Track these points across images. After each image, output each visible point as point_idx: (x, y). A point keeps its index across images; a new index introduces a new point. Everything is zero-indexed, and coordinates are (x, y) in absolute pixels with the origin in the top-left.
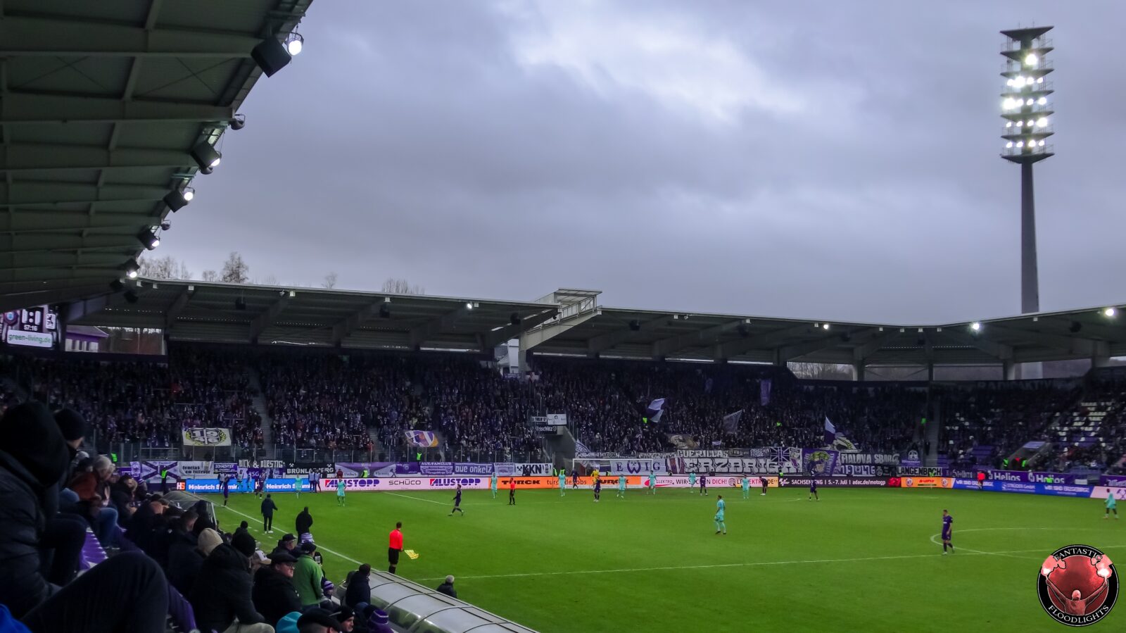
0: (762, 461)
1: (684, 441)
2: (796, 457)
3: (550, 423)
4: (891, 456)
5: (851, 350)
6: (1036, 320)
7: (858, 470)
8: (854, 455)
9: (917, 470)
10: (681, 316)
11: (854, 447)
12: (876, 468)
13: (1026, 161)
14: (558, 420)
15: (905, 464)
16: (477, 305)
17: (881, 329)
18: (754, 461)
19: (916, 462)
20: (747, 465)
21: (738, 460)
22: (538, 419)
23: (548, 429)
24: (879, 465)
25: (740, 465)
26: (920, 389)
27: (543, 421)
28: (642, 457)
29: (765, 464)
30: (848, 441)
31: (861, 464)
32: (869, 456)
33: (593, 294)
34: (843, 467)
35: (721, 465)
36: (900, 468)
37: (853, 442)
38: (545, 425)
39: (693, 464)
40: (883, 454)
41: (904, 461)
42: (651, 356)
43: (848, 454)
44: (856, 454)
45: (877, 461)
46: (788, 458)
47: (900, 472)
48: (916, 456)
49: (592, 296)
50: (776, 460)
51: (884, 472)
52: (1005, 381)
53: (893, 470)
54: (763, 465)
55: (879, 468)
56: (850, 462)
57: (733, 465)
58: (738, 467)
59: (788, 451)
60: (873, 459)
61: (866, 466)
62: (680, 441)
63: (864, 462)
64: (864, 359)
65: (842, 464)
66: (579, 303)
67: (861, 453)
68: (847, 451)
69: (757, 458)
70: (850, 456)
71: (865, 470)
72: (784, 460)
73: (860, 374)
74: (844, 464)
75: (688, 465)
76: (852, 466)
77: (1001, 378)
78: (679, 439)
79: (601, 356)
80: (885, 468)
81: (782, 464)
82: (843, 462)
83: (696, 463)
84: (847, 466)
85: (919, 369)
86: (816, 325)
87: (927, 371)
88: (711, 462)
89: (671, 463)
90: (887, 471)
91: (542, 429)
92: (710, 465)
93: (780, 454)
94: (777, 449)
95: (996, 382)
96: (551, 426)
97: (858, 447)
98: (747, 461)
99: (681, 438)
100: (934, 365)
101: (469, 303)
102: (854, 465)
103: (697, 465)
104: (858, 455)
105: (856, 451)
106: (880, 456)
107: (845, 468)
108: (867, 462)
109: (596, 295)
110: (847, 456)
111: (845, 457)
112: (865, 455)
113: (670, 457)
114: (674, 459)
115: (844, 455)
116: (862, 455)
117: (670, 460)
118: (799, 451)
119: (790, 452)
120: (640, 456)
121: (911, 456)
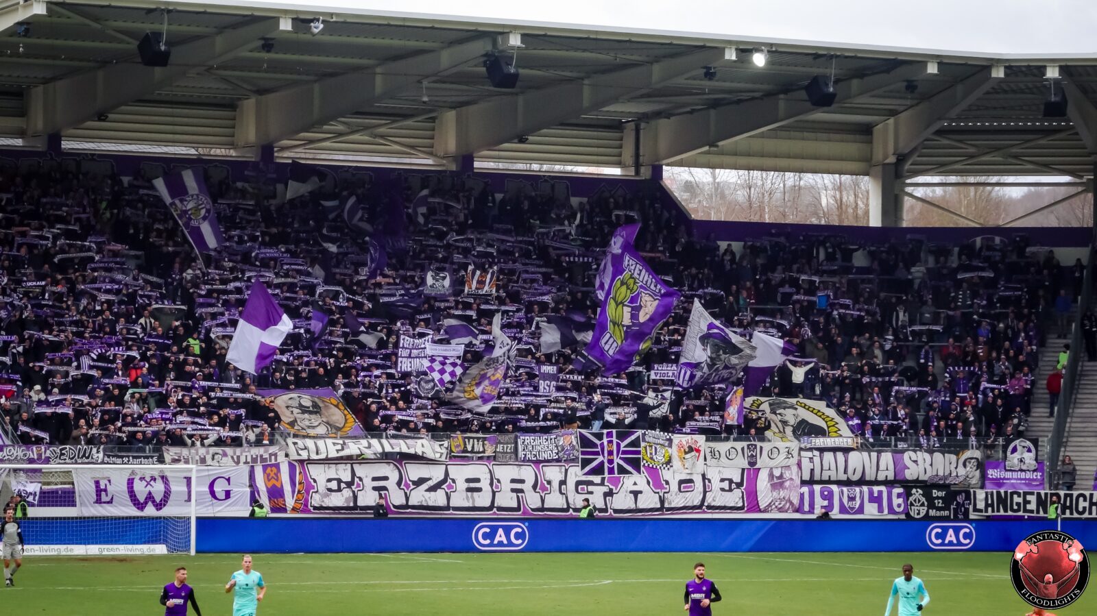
0: (553, 474)
2: (660, 458)
4: (953, 457)
5: (866, 131)
7: (852, 499)
9: (1032, 499)
10: (303, 19)
11: (845, 431)
12: (908, 494)
15: (998, 483)
17: (932, 69)
18: (528, 473)
19: (1029, 475)
20: (506, 486)
21: (479, 470)
24: (917, 483)
25: (485, 484)
28: (175, 461)
29: (563, 483)
30: (831, 412)
31: (862, 482)
32: (887, 458)
34: (805, 489)
35: (425, 486)
36: (981, 495)
37: (843, 415)
39: (339, 481)
40: (931, 451)
41: (992, 473)
42: (232, 145)
43: (822, 450)
44: (846, 450)
45: (910, 474)
46: (636, 464)
47: (981, 505)
48: (1029, 458)
50: (598, 470)
51: (931, 506)
53: (960, 499)
54: (555, 485)
55: (917, 493)
56: (825, 478)
57: (462, 485)
58: (479, 490)
59: (636, 443)
60: (899, 467)
61: (876, 489)
63: (870, 476)
64: (901, 159)
65: (803, 483)
67: (864, 447)
68: (820, 442)
69: (537, 463)
70: (828, 456)
71: (873, 499)
72: (622, 471)
73: (892, 203)
74: (811, 482)
75: (322, 485)
76: (834, 488)
78: (301, 406)
79: (67, 145)
80: (935, 493)
81: (616, 482)
82: (806, 477)
83: (346, 477)
84: (817, 488)
86: (732, 56)
88: (394, 476)
89: (268, 478)
90: (939, 503)
92: (391, 484)
93: (610, 453)
94: (599, 436)
97: (859, 430)
98: (506, 473)
102: (839, 483)
103: (349, 485)
104: (853, 456)
105: (852, 442)
106: (922, 456)
107: (812, 494)
108: (881, 477)
110: (817, 460)
111: (811, 459)
112: (874, 455)
113: (263, 460)
114: (277, 466)
115: (809, 454)
116: (865, 454)
117: (265, 468)
118: (670, 440)
119: (643, 444)
120: (167, 457)
121: (1013, 459)
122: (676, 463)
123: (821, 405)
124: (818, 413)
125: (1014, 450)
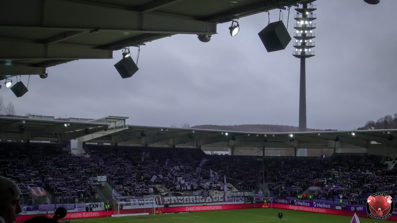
0: (198, 197)
1: (161, 187)
2: (212, 194)
3: (99, 180)
4: (251, 192)
6: (319, 135)
7: (238, 199)
8: (236, 193)
9: (262, 199)
10: (165, 129)
11: (235, 189)
12: (245, 198)
13: (303, 57)
14: (102, 179)
15: (257, 196)
16: (69, 125)
18: (194, 197)
19: (262, 195)
20: (191, 199)
21: (187, 197)
22: (93, 179)
23: (97, 183)
24: (246, 197)
25: (188, 199)
26: (259, 160)
27: (95, 179)
28: (145, 198)
29: (199, 199)
30: (232, 185)
31: (239, 197)
32: (242, 193)
33: (124, 118)
34: (232, 198)
35: (180, 200)
36: (255, 198)
38: (96, 181)
39: (168, 200)
41: (256, 195)
43: (234, 192)
44: (237, 192)
45: (246, 195)
46: (209, 195)
47: (255, 199)
48: (262, 192)
49: (124, 119)
50: (204, 196)
51: (248, 200)
52: (295, 157)
53: (252, 199)
54: (198, 199)
55: (246, 198)
56: (234, 196)
57: (185, 200)
58: (188, 200)
59: (209, 192)
60: (244, 194)
61: (241, 198)
62: (160, 188)
63: (240, 196)
65: (231, 197)
66: (115, 122)
69: (195, 196)
70: (235, 193)
71: (240, 199)
72: (207, 196)
74: (232, 197)
75: (166, 200)
76: (235, 198)
77: (294, 156)
78: (159, 187)
80: (249, 198)
81: (206, 198)
82: (232, 196)
83: (170, 199)
84: (233, 198)
85: (259, 150)
86: (223, 133)
87: (262, 151)
88: (176, 199)
89: (158, 199)
90: (249, 199)
91: (94, 183)
92: (176, 200)
93: (206, 194)
94: (204, 191)
95: (291, 157)
96: (99, 182)
97: (237, 189)
98: (191, 197)
99: (160, 186)
100: (265, 148)
101: (66, 123)
102: (236, 197)
103: (170, 200)
104: (238, 193)
105: (237, 191)
106: (247, 192)
107: (232, 199)
108: (242, 196)
109: (125, 119)
110: (233, 194)
111: (232, 194)
112: (241, 193)
113: (157, 197)
114: (159, 198)
115: (232, 193)
116: (239, 192)
117: (157, 198)
118: (213, 191)
119: (210, 192)
120: (144, 197)
121: (259, 193)
122: (214, 195)
123: (230, 184)
124: (230, 186)
125: (259, 191)
